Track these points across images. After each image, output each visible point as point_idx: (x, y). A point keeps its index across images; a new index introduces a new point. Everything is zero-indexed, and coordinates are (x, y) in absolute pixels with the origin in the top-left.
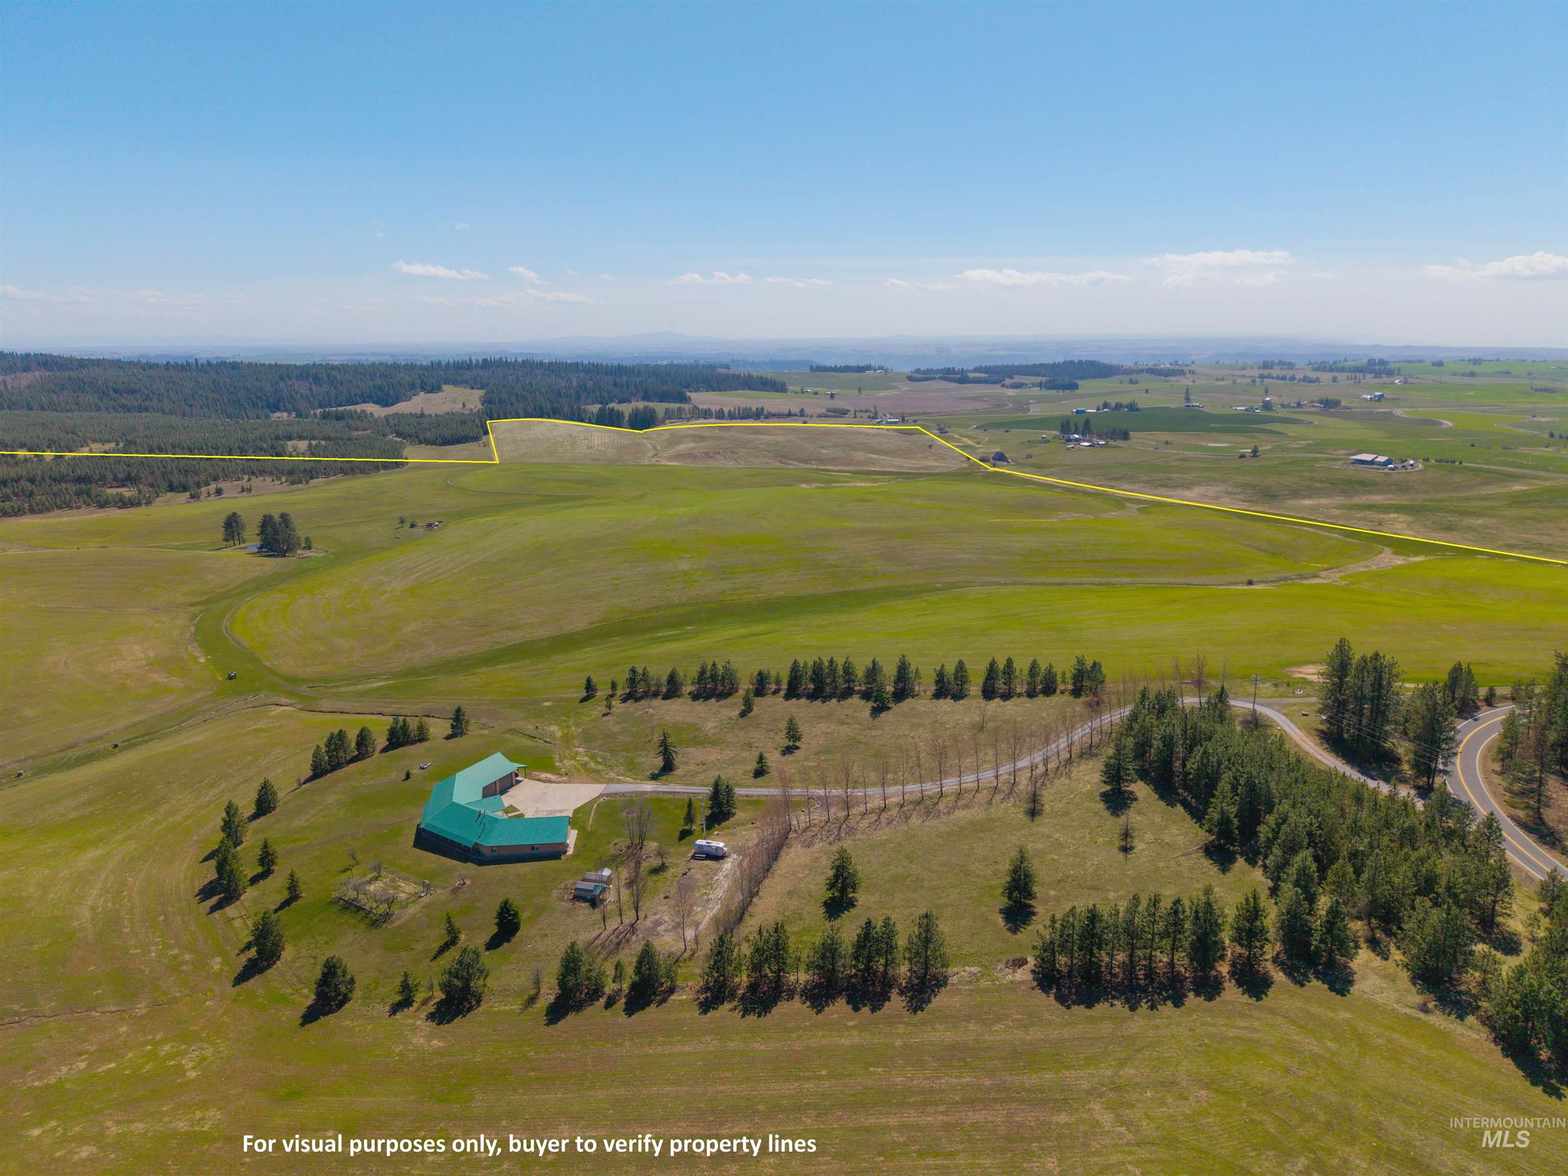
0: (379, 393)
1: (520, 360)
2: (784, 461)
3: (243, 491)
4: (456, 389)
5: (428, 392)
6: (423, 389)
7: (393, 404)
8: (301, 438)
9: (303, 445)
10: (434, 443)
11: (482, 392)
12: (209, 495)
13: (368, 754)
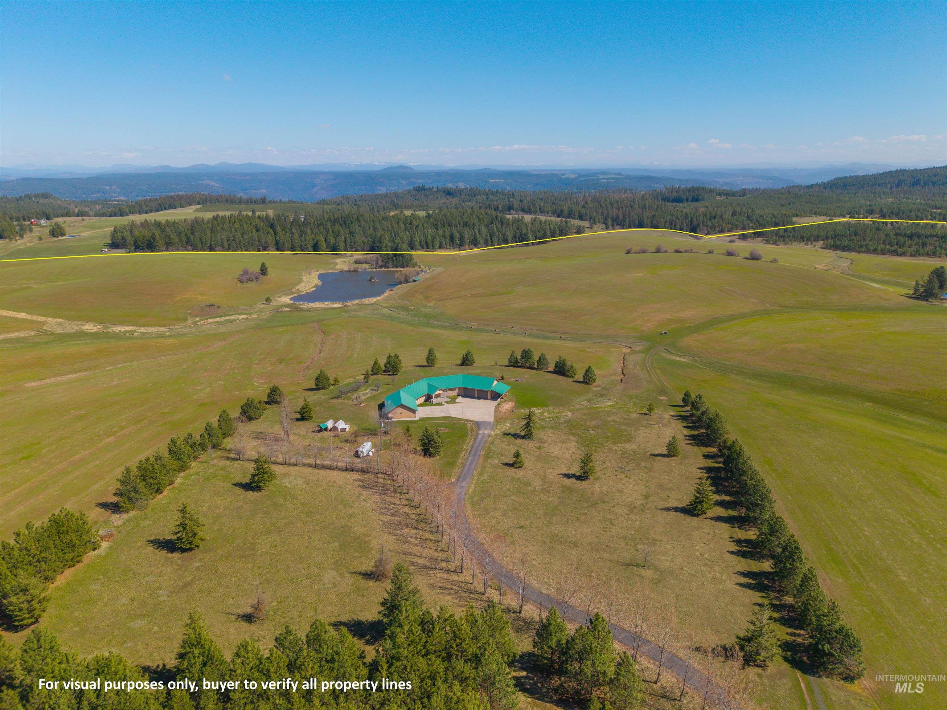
13: (541, 369)
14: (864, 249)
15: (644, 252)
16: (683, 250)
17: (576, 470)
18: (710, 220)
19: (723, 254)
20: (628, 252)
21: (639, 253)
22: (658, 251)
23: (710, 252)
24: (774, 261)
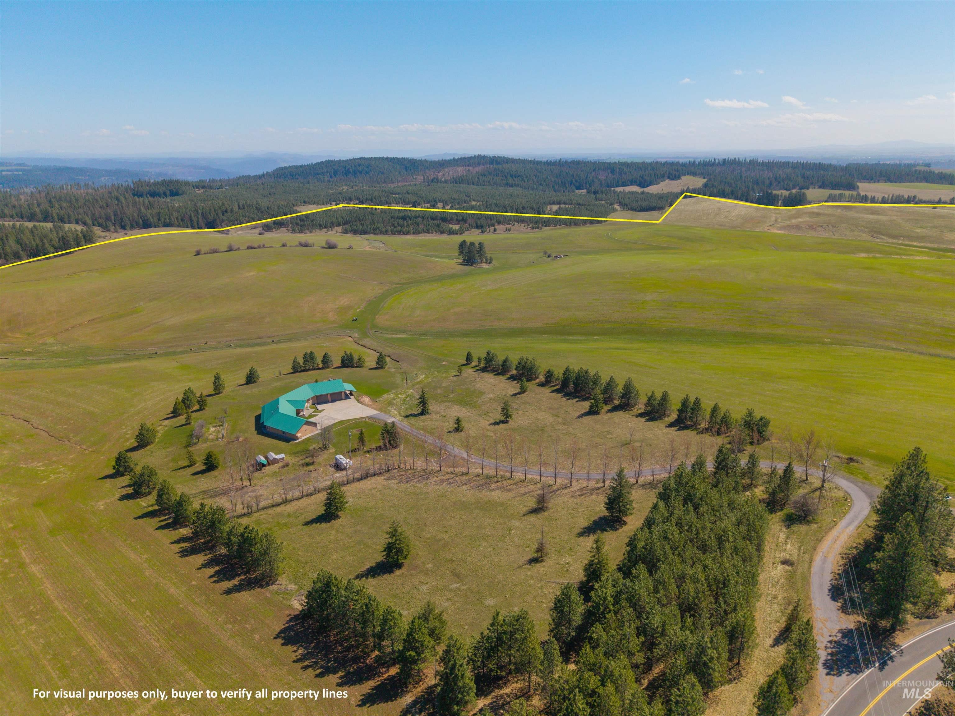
0: (641, 179)
1: (748, 160)
2: (875, 235)
3: (506, 230)
4: (694, 178)
5: (671, 180)
6: (669, 178)
7: (647, 187)
8: (553, 203)
9: (555, 208)
10: (635, 210)
11: (705, 180)
12: (489, 231)
13: (328, 367)
14: (378, 231)
15: (215, 251)
16: (256, 246)
17: (499, 417)
18: (223, 214)
19: (297, 246)
20: (198, 253)
21: (208, 253)
22: (230, 249)
23: (284, 245)
24: (350, 248)
